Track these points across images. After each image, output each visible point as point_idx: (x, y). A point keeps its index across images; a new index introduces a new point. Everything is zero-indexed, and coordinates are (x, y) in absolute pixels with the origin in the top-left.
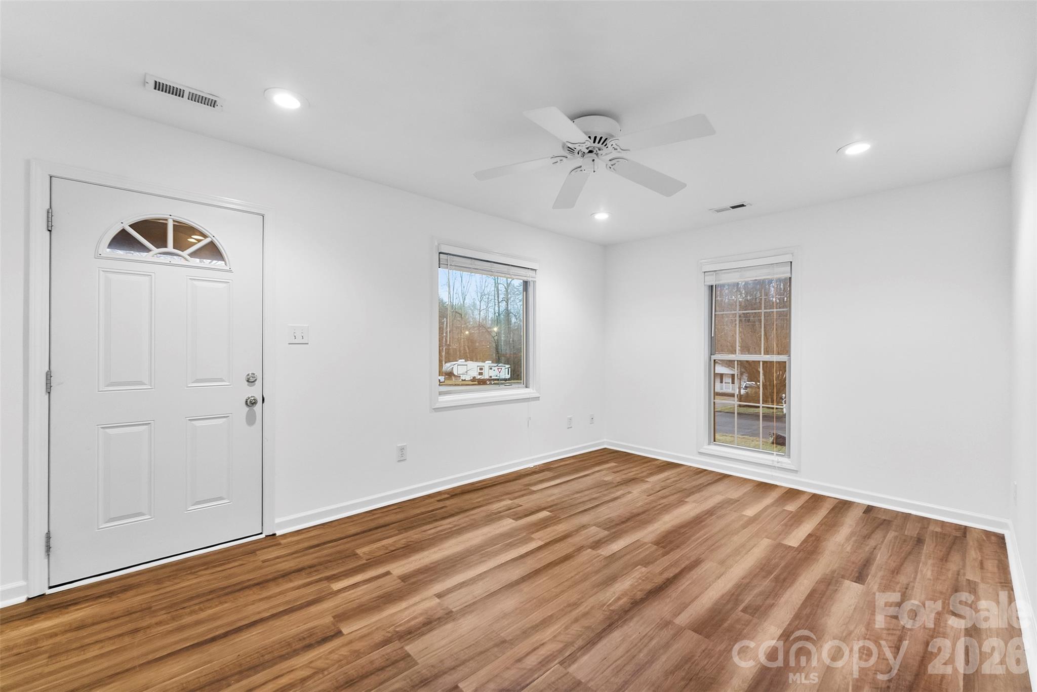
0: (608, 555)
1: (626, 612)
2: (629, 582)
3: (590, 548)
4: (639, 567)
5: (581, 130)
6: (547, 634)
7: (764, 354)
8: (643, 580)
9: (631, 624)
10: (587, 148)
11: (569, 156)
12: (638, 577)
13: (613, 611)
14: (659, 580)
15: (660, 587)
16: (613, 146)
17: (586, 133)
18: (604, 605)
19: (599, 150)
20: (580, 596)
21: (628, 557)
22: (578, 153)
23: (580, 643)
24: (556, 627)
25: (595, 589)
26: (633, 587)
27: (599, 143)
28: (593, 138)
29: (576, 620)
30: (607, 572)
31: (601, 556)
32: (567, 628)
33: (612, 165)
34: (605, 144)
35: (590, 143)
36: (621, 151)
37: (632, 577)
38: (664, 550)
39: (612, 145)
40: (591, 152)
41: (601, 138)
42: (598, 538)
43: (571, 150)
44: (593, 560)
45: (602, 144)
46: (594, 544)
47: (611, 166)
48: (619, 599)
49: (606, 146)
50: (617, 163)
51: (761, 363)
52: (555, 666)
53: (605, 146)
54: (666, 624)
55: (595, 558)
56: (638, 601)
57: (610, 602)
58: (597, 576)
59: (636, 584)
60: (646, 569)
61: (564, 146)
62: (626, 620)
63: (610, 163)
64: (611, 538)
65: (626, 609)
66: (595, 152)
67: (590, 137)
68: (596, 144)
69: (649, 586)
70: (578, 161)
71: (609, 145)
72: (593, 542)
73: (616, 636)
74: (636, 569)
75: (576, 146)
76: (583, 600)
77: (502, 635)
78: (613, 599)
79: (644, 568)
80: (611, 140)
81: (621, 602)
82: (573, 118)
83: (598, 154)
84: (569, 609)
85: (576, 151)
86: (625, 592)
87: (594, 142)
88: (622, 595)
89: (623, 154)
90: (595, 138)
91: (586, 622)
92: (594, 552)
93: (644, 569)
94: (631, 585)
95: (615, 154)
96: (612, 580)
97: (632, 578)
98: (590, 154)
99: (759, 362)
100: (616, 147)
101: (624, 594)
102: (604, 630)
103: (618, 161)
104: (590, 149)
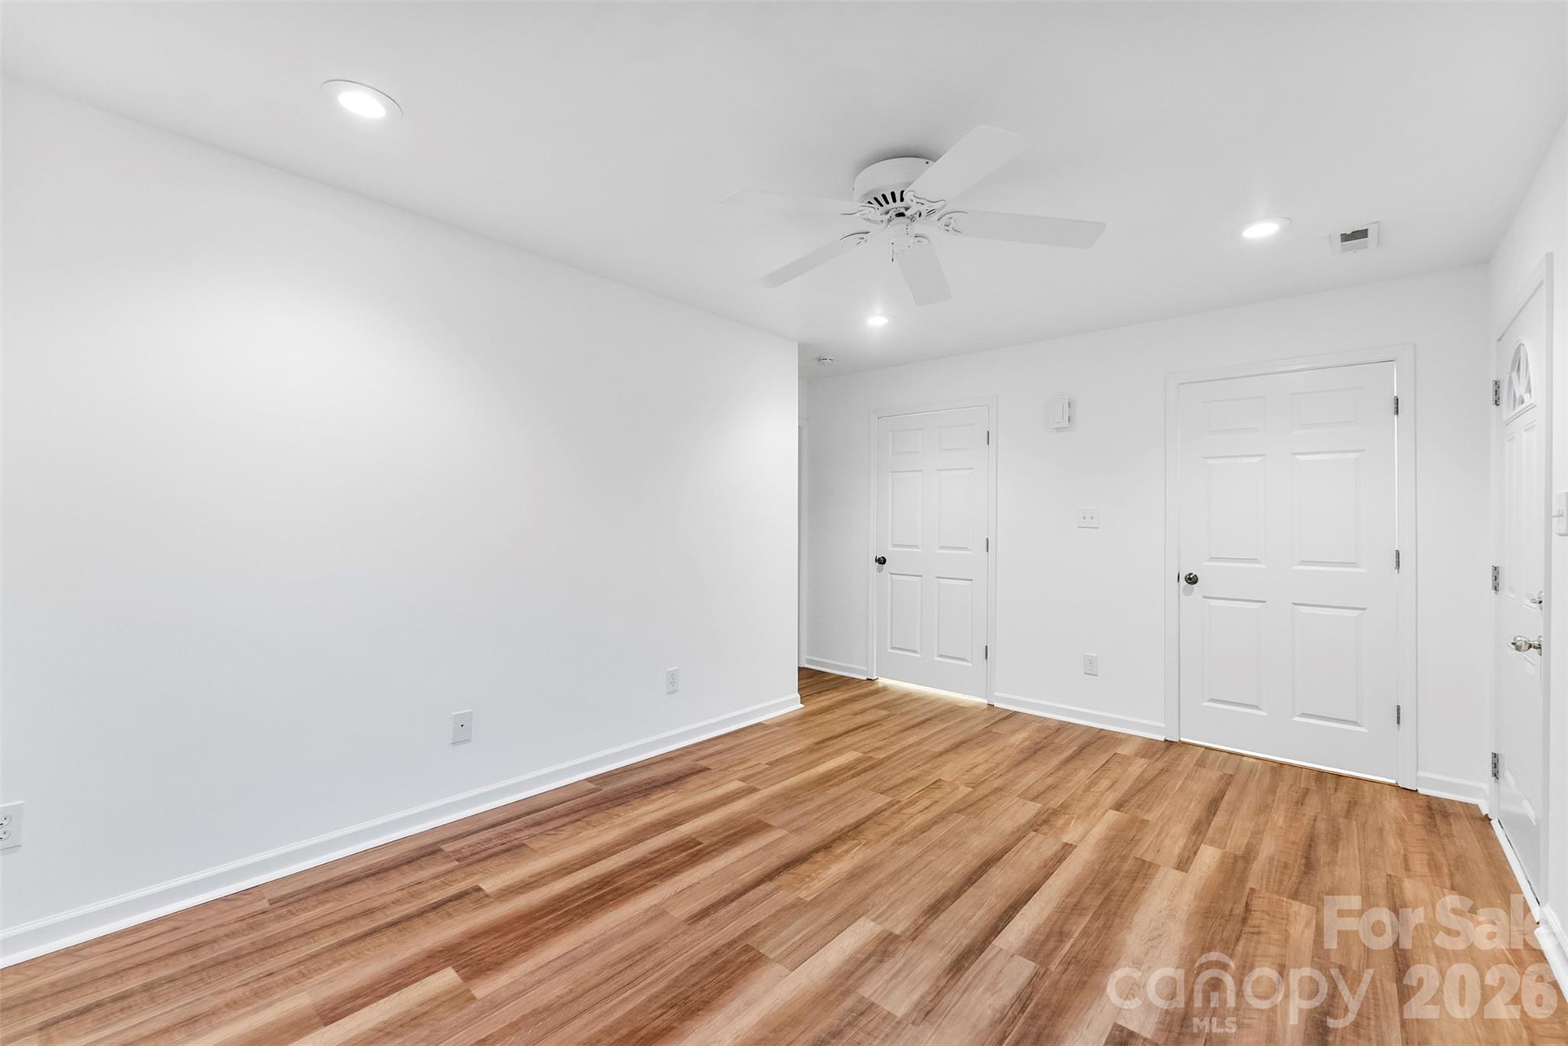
0: (860, 922)
1: (839, 838)
2: (829, 873)
3: (897, 936)
4: (809, 899)
6: (920, 819)
8: (809, 876)
9: (835, 829)
12: (816, 881)
13: (854, 839)
14: (786, 877)
15: (788, 867)
18: (865, 844)
20: (897, 852)
21: (824, 919)
23: (887, 813)
24: (914, 823)
25: (878, 861)
26: (826, 867)
29: (894, 830)
30: (863, 887)
31: (873, 917)
32: (903, 823)
37: (824, 881)
38: (749, 943)
42: (887, 965)
44: (889, 907)
46: (892, 948)
48: (847, 852)
52: (904, 800)
54: (797, 831)
55: (884, 912)
56: (823, 850)
57: (857, 848)
58: (877, 879)
59: (820, 871)
60: (799, 895)
62: (841, 831)
64: (857, 969)
65: (838, 841)
69: (804, 868)
72: (892, 954)
73: (852, 819)
74: (817, 894)
76: (891, 848)
77: (964, 817)
78: (855, 850)
79: (802, 897)
81: (844, 848)
84: (905, 839)
86: (838, 860)
88: (842, 856)
91: (883, 829)
92: (887, 926)
93: (803, 894)
94: (829, 868)
96: (854, 876)
97: (824, 879)
101: (838, 858)
102: (864, 823)
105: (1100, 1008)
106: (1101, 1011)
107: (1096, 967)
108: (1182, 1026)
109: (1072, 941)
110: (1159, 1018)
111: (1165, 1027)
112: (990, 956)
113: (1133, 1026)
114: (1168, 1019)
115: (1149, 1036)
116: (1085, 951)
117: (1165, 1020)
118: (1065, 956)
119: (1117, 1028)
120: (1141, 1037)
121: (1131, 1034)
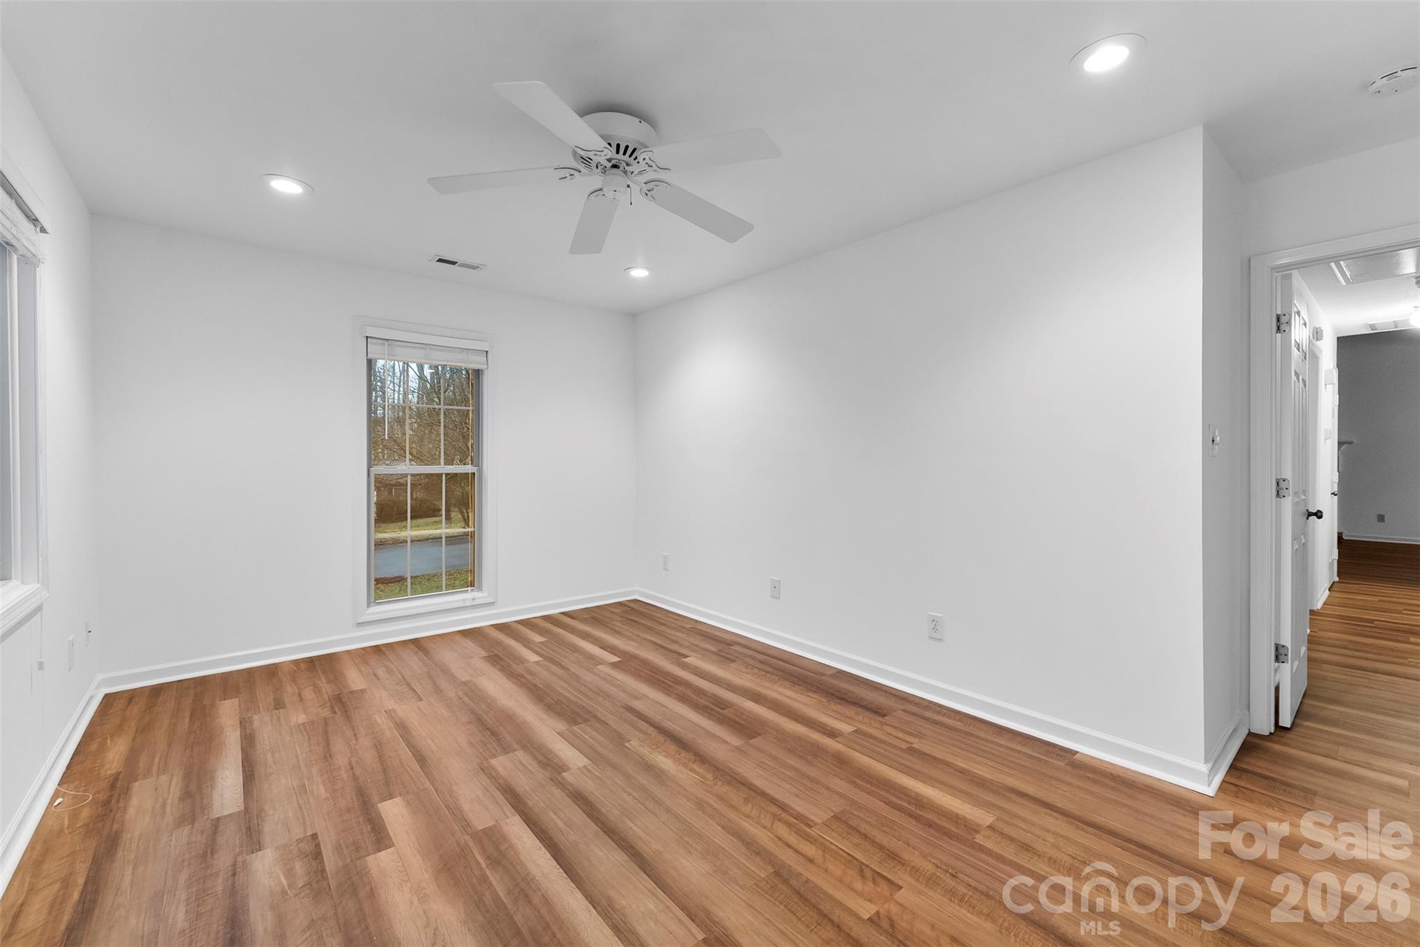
3: (560, 773)
5: (596, 131)
7: (445, 464)
10: (609, 160)
11: (583, 170)
12: (651, 750)
16: (645, 161)
17: (603, 137)
19: (628, 165)
22: (597, 168)
27: (624, 154)
28: (615, 147)
31: (588, 769)
33: (649, 191)
34: (634, 156)
35: (611, 153)
36: (658, 169)
39: (644, 159)
40: (615, 166)
41: (627, 147)
43: (586, 161)
44: (598, 777)
45: (630, 156)
46: (549, 768)
47: (647, 192)
49: (637, 161)
50: (656, 188)
51: (444, 476)
53: (635, 159)
60: (635, 742)
61: (575, 153)
63: (645, 188)
66: (622, 168)
67: (610, 144)
68: (620, 156)
70: (596, 180)
71: (640, 159)
75: (591, 155)
80: (642, 151)
82: (585, 111)
83: (626, 171)
85: (593, 164)
87: (618, 152)
89: (662, 175)
90: (618, 146)
92: (575, 772)
95: (650, 175)
98: (614, 169)
99: (442, 474)
100: (650, 163)
103: (656, 186)
104: (614, 162)
105: (411, 845)
106: (409, 845)
107: (445, 865)
108: (353, 884)
109: (484, 865)
110: (371, 874)
111: (363, 873)
112: (505, 809)
113: (383, 855)
114: (365, 879)
115: (367, 858)
116: (465, 867)
117: (366, 877)
118: (471, 851)
119: (391, 845)
120: (372, 854)
121: (379, 850)
